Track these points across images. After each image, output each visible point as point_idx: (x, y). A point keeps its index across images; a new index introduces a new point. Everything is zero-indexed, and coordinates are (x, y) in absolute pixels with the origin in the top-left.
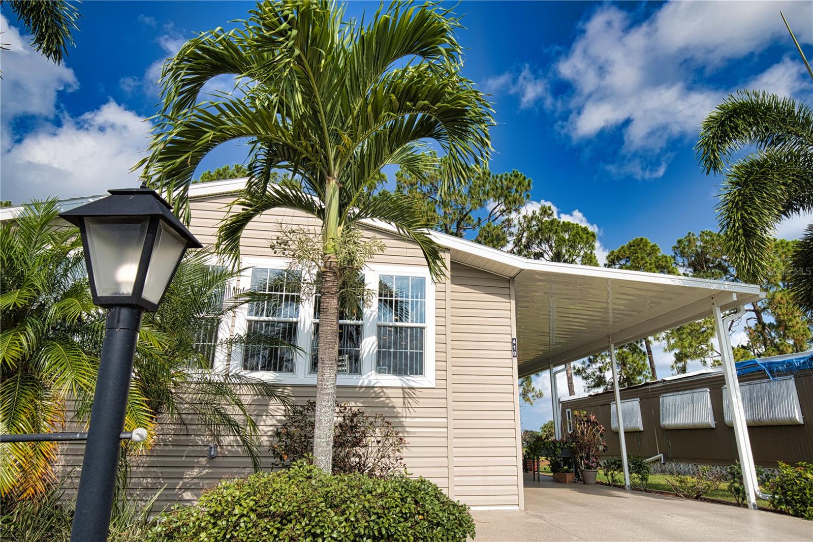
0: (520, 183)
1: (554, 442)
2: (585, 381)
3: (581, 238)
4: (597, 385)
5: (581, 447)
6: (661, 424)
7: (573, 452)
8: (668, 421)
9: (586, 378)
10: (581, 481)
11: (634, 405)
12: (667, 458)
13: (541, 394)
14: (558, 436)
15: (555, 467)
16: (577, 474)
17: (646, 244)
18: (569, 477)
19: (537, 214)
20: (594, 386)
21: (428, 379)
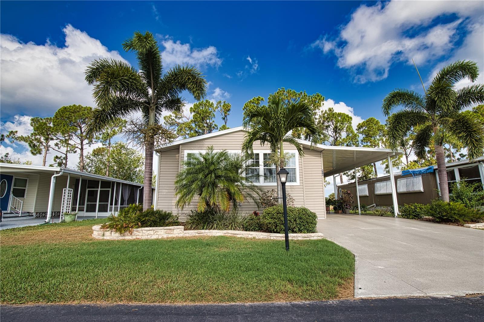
0: (320, 99)
1: (335, 201)
2: (347, 177)
3: (346, 120)
4: (352, 179)
5: (344, 202)
6: (375, 193)
7: (342, 203)
8: (378, 192)
9: (348, 176)
10: (344, 212)
11: (365, 187)
12: (377, 205)
13: (329, 183)
14: (336, 199)
15: (335, 209)
16: (343, 211)
17: (374, 120)
18: (340, 211)
19: (327, 111)
20: (351, 179)
21: (298, 183)
